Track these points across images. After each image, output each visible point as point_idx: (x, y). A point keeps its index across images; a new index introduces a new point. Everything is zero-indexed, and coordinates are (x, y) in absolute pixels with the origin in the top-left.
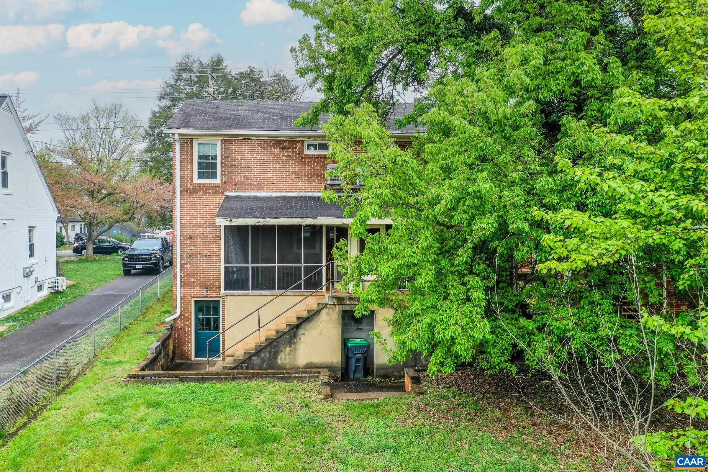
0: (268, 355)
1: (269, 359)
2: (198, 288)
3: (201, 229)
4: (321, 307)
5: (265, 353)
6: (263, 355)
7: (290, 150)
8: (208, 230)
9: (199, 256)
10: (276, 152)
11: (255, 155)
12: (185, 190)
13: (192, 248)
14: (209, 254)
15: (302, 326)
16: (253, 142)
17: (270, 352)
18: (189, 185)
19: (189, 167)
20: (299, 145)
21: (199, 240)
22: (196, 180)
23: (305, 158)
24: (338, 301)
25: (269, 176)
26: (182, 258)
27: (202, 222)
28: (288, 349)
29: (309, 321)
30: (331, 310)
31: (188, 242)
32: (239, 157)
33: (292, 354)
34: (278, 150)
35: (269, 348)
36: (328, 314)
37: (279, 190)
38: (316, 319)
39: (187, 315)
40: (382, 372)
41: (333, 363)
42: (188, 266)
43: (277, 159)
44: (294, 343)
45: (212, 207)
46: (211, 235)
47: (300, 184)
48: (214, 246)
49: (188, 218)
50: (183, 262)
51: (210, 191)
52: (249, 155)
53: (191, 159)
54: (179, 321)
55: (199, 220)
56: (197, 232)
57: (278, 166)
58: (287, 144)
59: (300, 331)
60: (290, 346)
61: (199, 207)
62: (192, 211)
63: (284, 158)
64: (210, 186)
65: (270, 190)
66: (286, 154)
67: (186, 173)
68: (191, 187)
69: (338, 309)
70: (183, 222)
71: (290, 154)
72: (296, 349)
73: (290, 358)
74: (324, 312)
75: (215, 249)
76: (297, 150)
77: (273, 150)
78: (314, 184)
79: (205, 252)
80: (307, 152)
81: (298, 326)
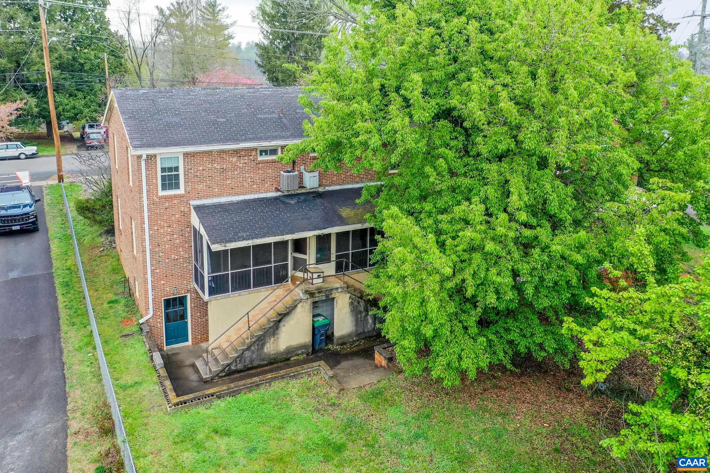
0: (256, 348)
1: (258, 350)
2: (168, 289)
3: (168, 237)
4: (298, 302)
5: (254, 346)
6: (253, 348)
7: (246, 158)
8: (175, 236)
9: (167, 260)
10: (234, 161)
11: (215, 165)
12: (152, 203)
13: (161, 254)
14: (176, 257)
15: (283, 320)
16: (213, 153)
17: (258, 345)
18: (155, 198)
19: (154, 181)
20: (254, 153)
21: (167, 246)
22: (161, 193)
23: (259, 163)
24: (310, 296)
25: (228, 182)
26: (152, 265)
27: (169, 230)
28: (272, 339)
29: (289, 315)
30: (304, 303)
31: (157, 250)
32: (201, 168)
33: (275, 342)
34: (235, 159)
35: (257, 342)
36: (302, 307)
37: (237, 194)
38: (293, 312)
39: (159, 313)
40: (340, 341)
41: (306, 342)
42: (158, 271)
43: (235, 168)
44: (277, 334)
45: (177, 216)
46: (178, 241)
47: (255, 186)
48: (181, 250)
49: (156, 228)
50: (153, 268)
51: (176, 201)
52: (210, 166)
53: (156, 174)
54: (151, 320)
55: (166, 229)
56: (165, 239)
57: (236, 173)
58: (243, 153)
59: (282, 324)
60: (274, 337)
61: (165, 218)
62: (159, 222)
63: (241, 165)
64: (175, 196)
65: (230, 194)
66: (242, 162)
67: (152, 187)
68: (157, 200)
69: (310, 301)
70: (151, 232)
71: (246, 161)
72: (278, 338)
73: (274, 346)
74: (299, 305)
75: (182, 253)
76: (252, 157)
77: (231, 159)
78: (267, 185)
79: (173, 256)
80: (260, 158)
81: (280, 321)
